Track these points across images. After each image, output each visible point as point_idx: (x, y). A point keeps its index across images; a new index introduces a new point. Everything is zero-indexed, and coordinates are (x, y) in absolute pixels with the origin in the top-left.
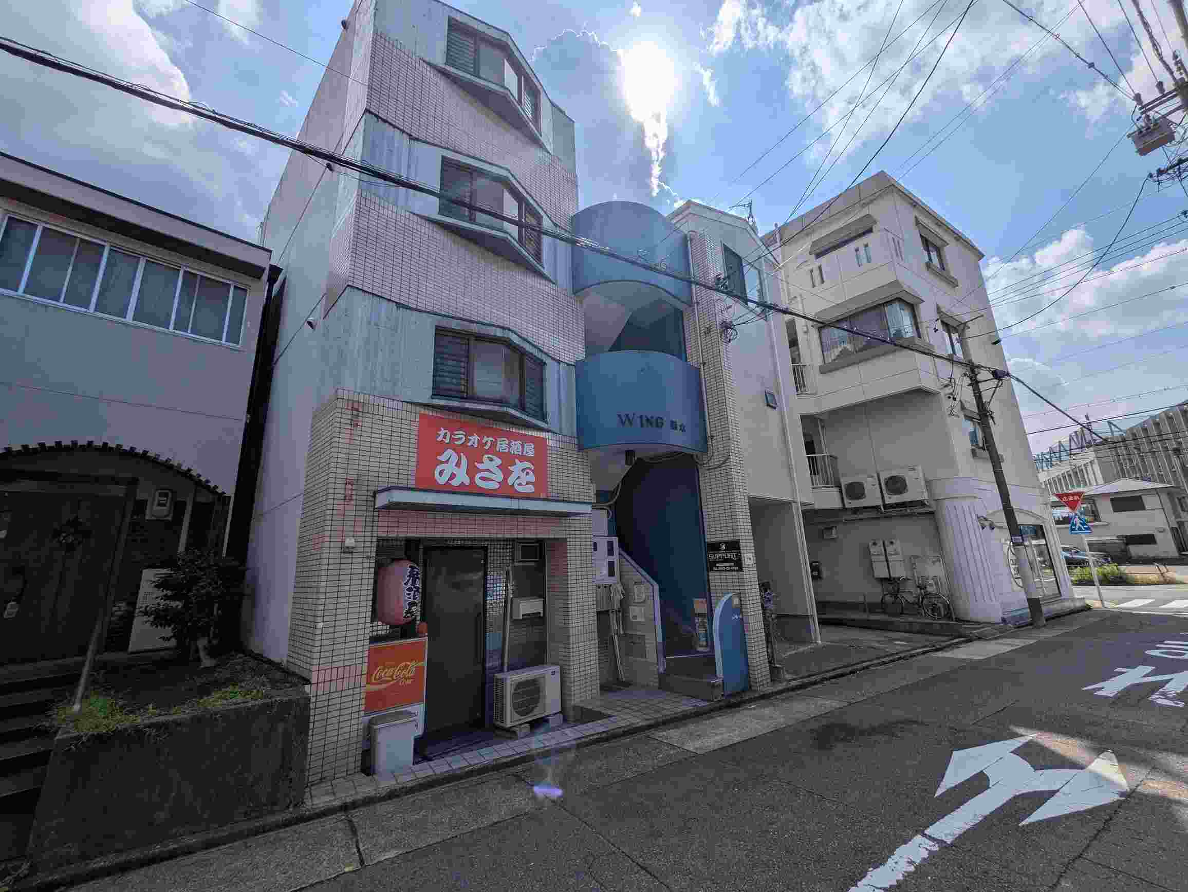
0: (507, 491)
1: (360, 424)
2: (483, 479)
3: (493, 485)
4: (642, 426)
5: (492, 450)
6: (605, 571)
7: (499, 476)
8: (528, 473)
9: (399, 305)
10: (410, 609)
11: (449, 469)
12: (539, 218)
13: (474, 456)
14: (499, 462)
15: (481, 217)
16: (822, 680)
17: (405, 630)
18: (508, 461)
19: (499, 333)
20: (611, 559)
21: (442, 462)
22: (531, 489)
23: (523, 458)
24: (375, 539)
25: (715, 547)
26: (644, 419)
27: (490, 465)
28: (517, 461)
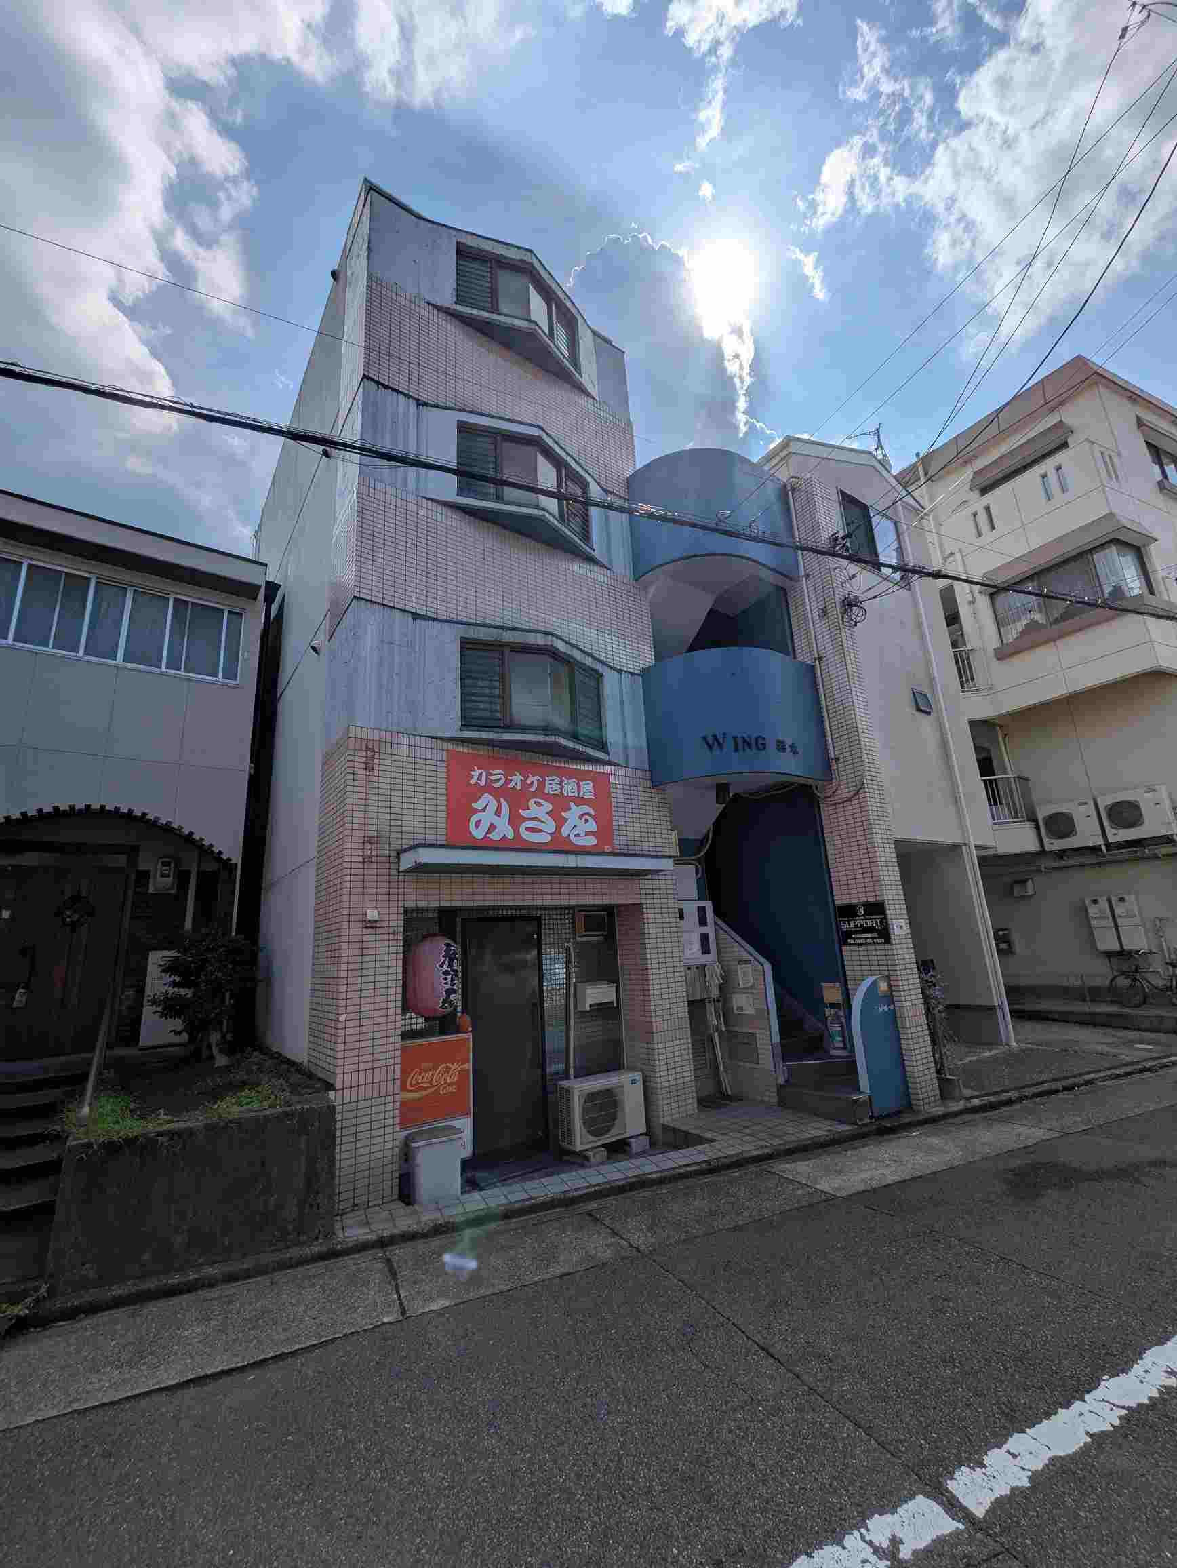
0: (560, 845)
1: (376, 767)
2: (529, 829)
3: (543, 838)
4: (736, 750)
5: (540, 792)
6: (697, 946)
7: (550, 826)
8: (587, 821)
9: (415, 616)
10: (448, 996)
11: (488, 818)
12: (584, 485)
13: (517, 801)
14: (548, 807)
15: (509, 492)
16: (1021, 1099)
17: (444, 1023)
18: (560, 805)
19: (540, 640)
20: (704, 930)
21: (477, 811)
22: (591, 841)
23: (580, 801)
24: (402, 910)
25: (848, 911)
26: (740, 742)
27: (539, 810)
28: (572, 804)
